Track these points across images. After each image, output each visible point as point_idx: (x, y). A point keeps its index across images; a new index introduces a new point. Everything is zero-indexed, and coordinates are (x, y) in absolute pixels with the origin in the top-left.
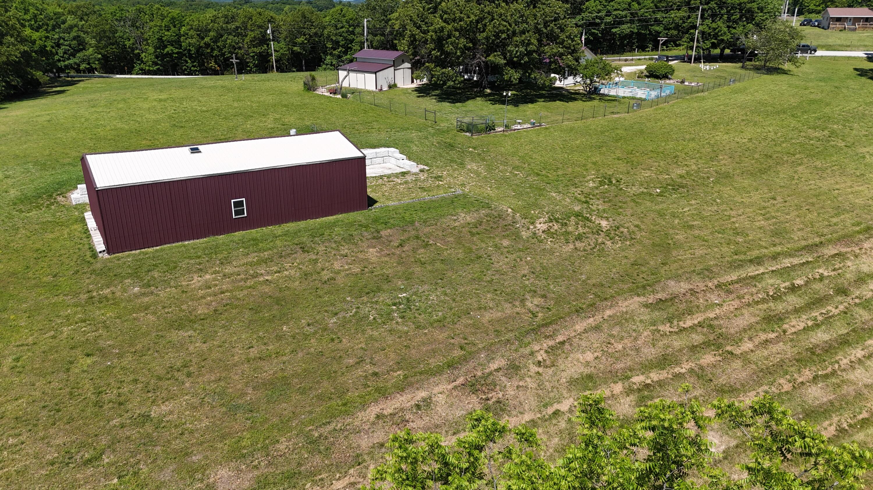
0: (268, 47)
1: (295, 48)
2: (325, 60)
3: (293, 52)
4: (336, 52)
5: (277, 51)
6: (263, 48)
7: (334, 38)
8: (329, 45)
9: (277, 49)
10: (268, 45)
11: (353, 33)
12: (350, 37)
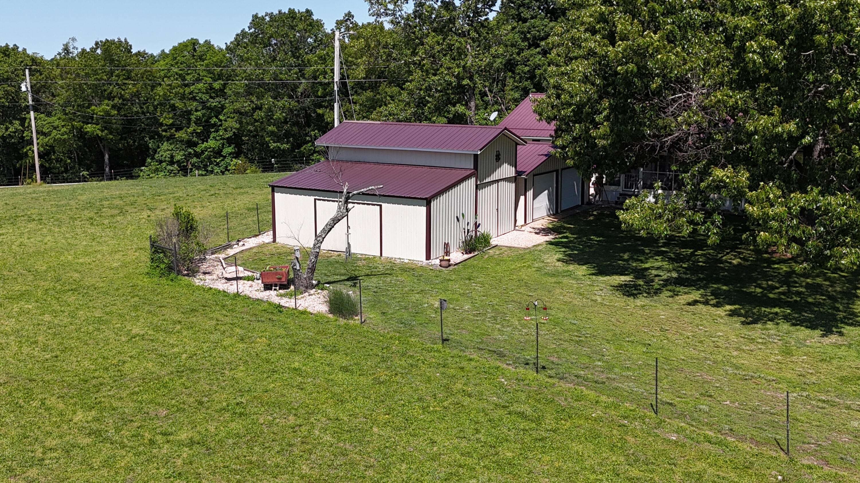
0: (22, 125)
1: (89, 128)
2: (155, 151)
3: (81, 135)
4: (181, 135)
5: (45, 134)
6: (12, 129)
7: (179, 104)
8: (166, 119)
9: (45, 130)
10: (23, 121)
11: (221, 93)
12: (213, 103)
